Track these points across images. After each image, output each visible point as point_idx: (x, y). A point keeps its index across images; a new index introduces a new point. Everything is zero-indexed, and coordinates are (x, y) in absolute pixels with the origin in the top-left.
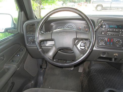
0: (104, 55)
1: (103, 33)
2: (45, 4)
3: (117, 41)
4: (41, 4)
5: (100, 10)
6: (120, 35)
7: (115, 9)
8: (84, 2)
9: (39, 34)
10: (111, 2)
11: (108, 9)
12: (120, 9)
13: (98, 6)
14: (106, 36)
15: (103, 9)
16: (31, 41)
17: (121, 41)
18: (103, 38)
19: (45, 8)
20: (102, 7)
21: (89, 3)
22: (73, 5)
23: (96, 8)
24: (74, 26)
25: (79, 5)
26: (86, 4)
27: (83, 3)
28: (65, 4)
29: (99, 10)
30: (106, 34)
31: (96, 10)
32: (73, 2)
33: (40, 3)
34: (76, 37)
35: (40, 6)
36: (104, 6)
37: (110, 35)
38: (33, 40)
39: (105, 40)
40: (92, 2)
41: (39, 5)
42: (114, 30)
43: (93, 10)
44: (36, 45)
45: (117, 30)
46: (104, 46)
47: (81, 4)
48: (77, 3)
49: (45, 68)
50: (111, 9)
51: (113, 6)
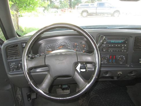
0: (106, 75)
1: (104, 50)
2: (23, 11)
3: (120, 58)
4: (17, 12)
5: (86, 17)
6: (122, 51)
7: (101, 15)
8: (68, 7)
9: (26, 59)
10: (96, 8)
11: (94, 14)
12: (106, 15)
13: (83, 12)
14: (108, 53)
15: (88, 15)
16: (13, 67)
17: (124, 57)
18: (104, 56)
19: (22, 15)
20: (88, 12)
21: (74, 9)
22: (56, 11)
23: (82, 14)
24: (68, 42)
25: (62, 11)
26: (70, 10)
27: (66, 8)
28: (46, 10)
29: (84, 16)
30: (108, 51)
31: (82, 16)
32: (56, 8)
33: (16, 10)
34: (77, 61)
35: (16, 14)
36: (89, 12)
37: (112, 51)
38: (16, 67)
39: (107, 58)
40: (76, 8)
41: (15, 12)
42: (116, 46)
43: (79, 17)
44: (24, 75)
45: (119, 46)
46: (106, 64)
47: (64, 10)
48: (60, 10)
49: (35, 97)
50: (97, 15)
51: (98, 11)
